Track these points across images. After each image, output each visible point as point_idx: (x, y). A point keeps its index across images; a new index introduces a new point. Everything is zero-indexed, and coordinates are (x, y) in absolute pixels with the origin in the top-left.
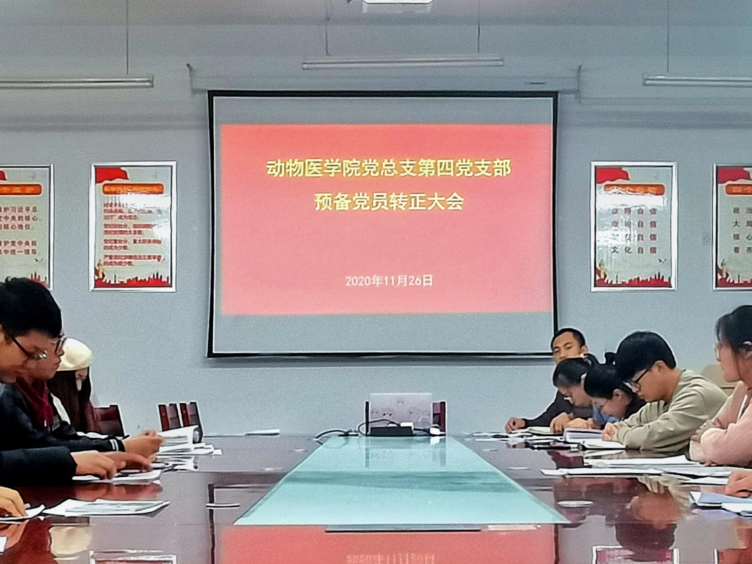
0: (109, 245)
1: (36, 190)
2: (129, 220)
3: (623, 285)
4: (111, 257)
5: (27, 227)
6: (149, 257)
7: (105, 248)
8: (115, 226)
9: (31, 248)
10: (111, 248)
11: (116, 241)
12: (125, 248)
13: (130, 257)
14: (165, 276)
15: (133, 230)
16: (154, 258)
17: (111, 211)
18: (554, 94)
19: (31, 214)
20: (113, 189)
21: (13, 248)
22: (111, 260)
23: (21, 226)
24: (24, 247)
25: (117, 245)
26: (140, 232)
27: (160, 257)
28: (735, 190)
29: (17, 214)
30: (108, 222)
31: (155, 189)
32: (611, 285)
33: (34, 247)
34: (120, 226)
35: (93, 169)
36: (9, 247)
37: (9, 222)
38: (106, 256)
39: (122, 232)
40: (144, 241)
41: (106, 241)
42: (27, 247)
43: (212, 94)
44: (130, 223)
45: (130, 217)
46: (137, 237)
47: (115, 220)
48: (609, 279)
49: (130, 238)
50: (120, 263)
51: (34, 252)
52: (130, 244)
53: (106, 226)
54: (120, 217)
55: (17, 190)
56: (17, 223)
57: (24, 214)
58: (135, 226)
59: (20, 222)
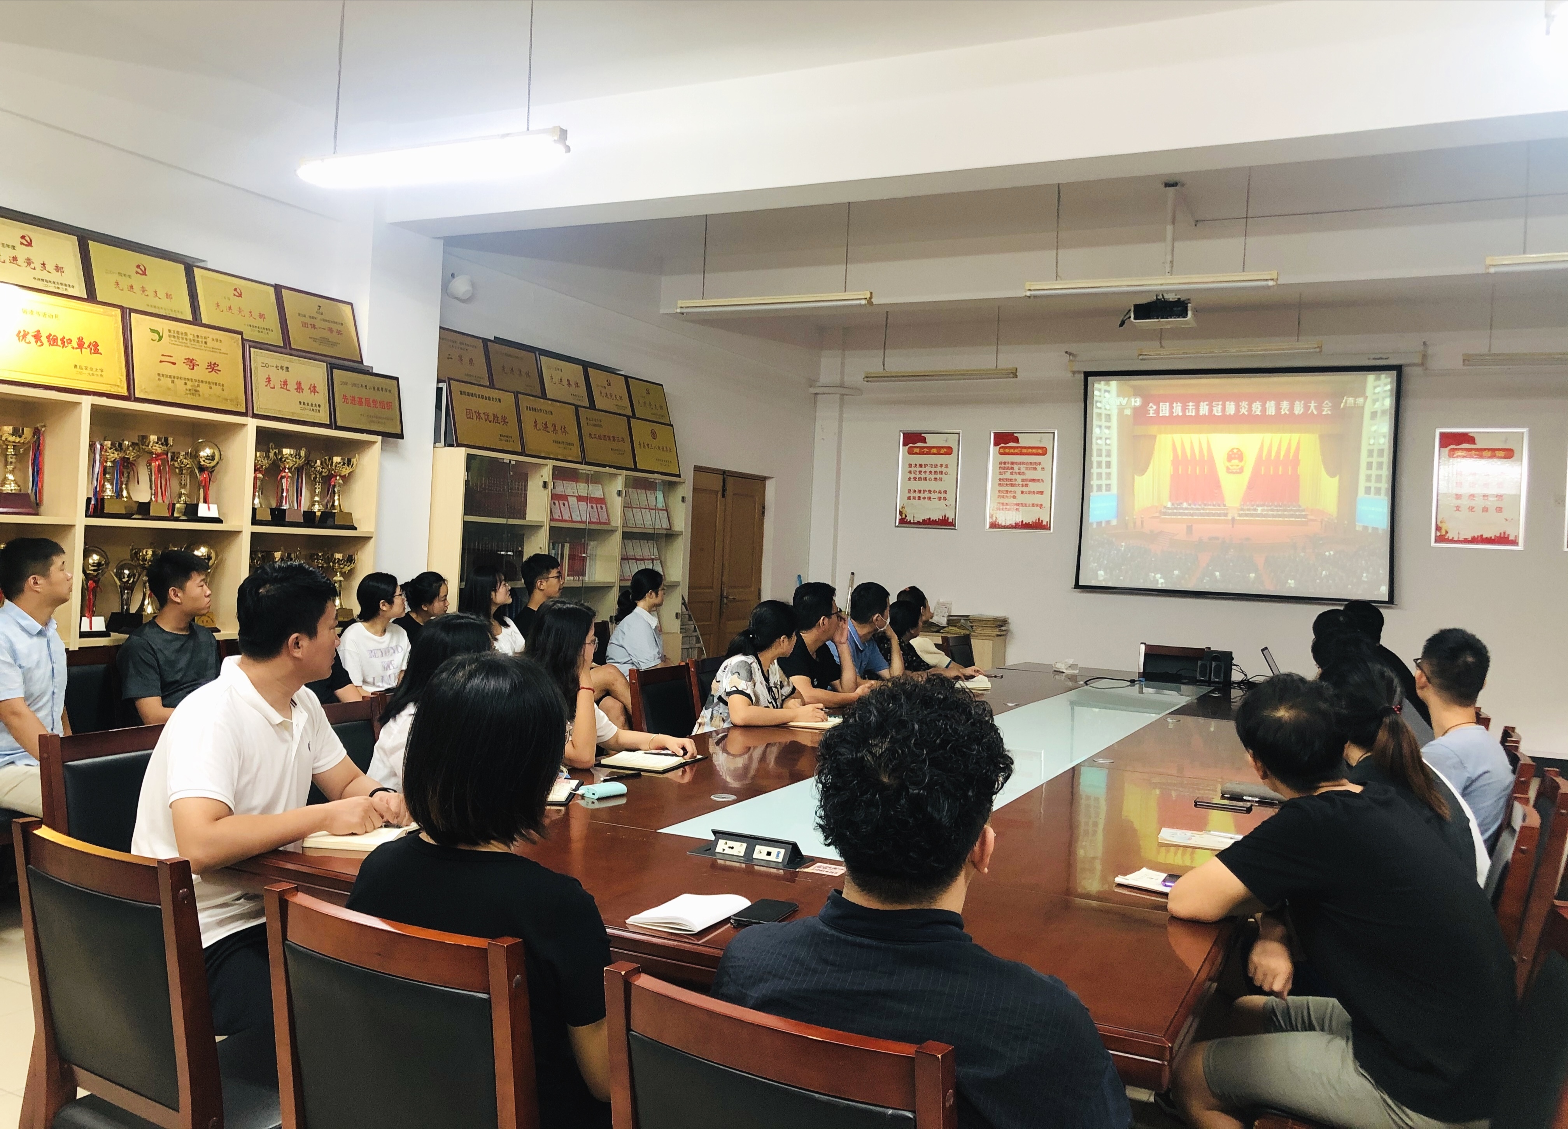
0: (1002, 494)
2: (1018, 476)
3: (1466, 541)
4: (1003, 504)
5: (941, 479)
6: (1033, 505)
7: (998, 497)
8: (1007, 480)
9: (942, 496)
10: (1003, 497)
11: (1007, 492)
12: (1014, 497)
13: (1018, 505)
14: (1045, 520)
15: (1021, 483)
16: (1037, 506)
17: (1004, 468)
18: (1398, 369)
19: (944, 469)
20: (1007, 451)
21: (929, 495)
22: (1003, 507)
23: (936, 479)
24: (937, 495)
25: (1008, 495)
26: (1027, 485)
27: (1041, 505)
29: (933, 470)
30: (1001, 477)
31: (1040, 451)
32: (1452, 541)
33: (945, 495)
34: (1011, 480)
35: (992, 435)
36: (927, 495)
37: (928, 476)
38: (999, 504)
39: (1012, 485)
40: (1030, 492)
41: (999, 491)
42: (940, 495)
43: (1087, 375)
44: (1019, 478)
45: (1019, 473)
46: (1025, 489)
47: (1008, 475)
48: (1450, 535)
49: (1018, 489)
50: (1010, 510)
51: (945, 499)
52: (1018, 494)
53: (1000, 479)
54: (1012, 474)
55: (934, 451)
56: (933, 476)
57: (939, 469)
58: (1023, 480)
59: (935, 476)
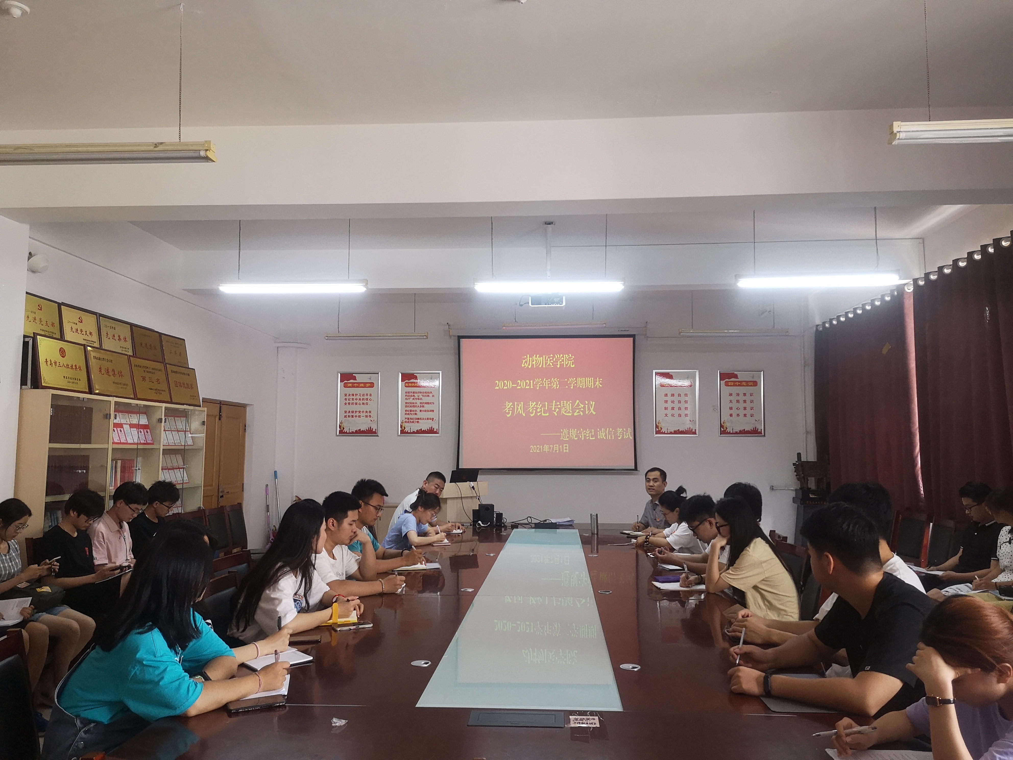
0: (408, 413)
1: (372, 385)
2: (418, 400)
3: (671, 433)
4: (408, 419)
5: (367, 404)
6: (428, 419)
7: (405, 414)
8: (410, 403)
11: (411, 411)
12: (416, 414)
13: (418, 419)
14: (435, 428)
15: (419, 405)
16: (430, 419)
17: (409, 396)
18: (633, 336)
19: (369, 397)
20: (410, 385)
21: (359, 414)
22: (409, 420)
23: (363, 404)
24: (364, 414)
25: (412, 413)
26: (423, 406)
27: (433, 418)
28: (730, 384)
29: (362, 398)
30: (407, 401)
32: (664, 433)
33: (370, 414)
34: (413, 403)
35: (400, 375)
36: (357, 414)
37: (358, 401)
38: (406, 418)
39: (414, 406)
40: (425, 411)
41: (406, 411)
43: (460, 337)
44: (418, 402)
46: (422, 409)
47: (411, 400)
48: (663, 430)
49: (418, 409)
50: (413, 422)
51: (370, 416)
52: (418, 412)
53: (406, 403)
54: (413, 399)
55: (362, 385)
56: (361, 402)
57: (365, 397)
58: (421, 403)
59: (363, 402)
